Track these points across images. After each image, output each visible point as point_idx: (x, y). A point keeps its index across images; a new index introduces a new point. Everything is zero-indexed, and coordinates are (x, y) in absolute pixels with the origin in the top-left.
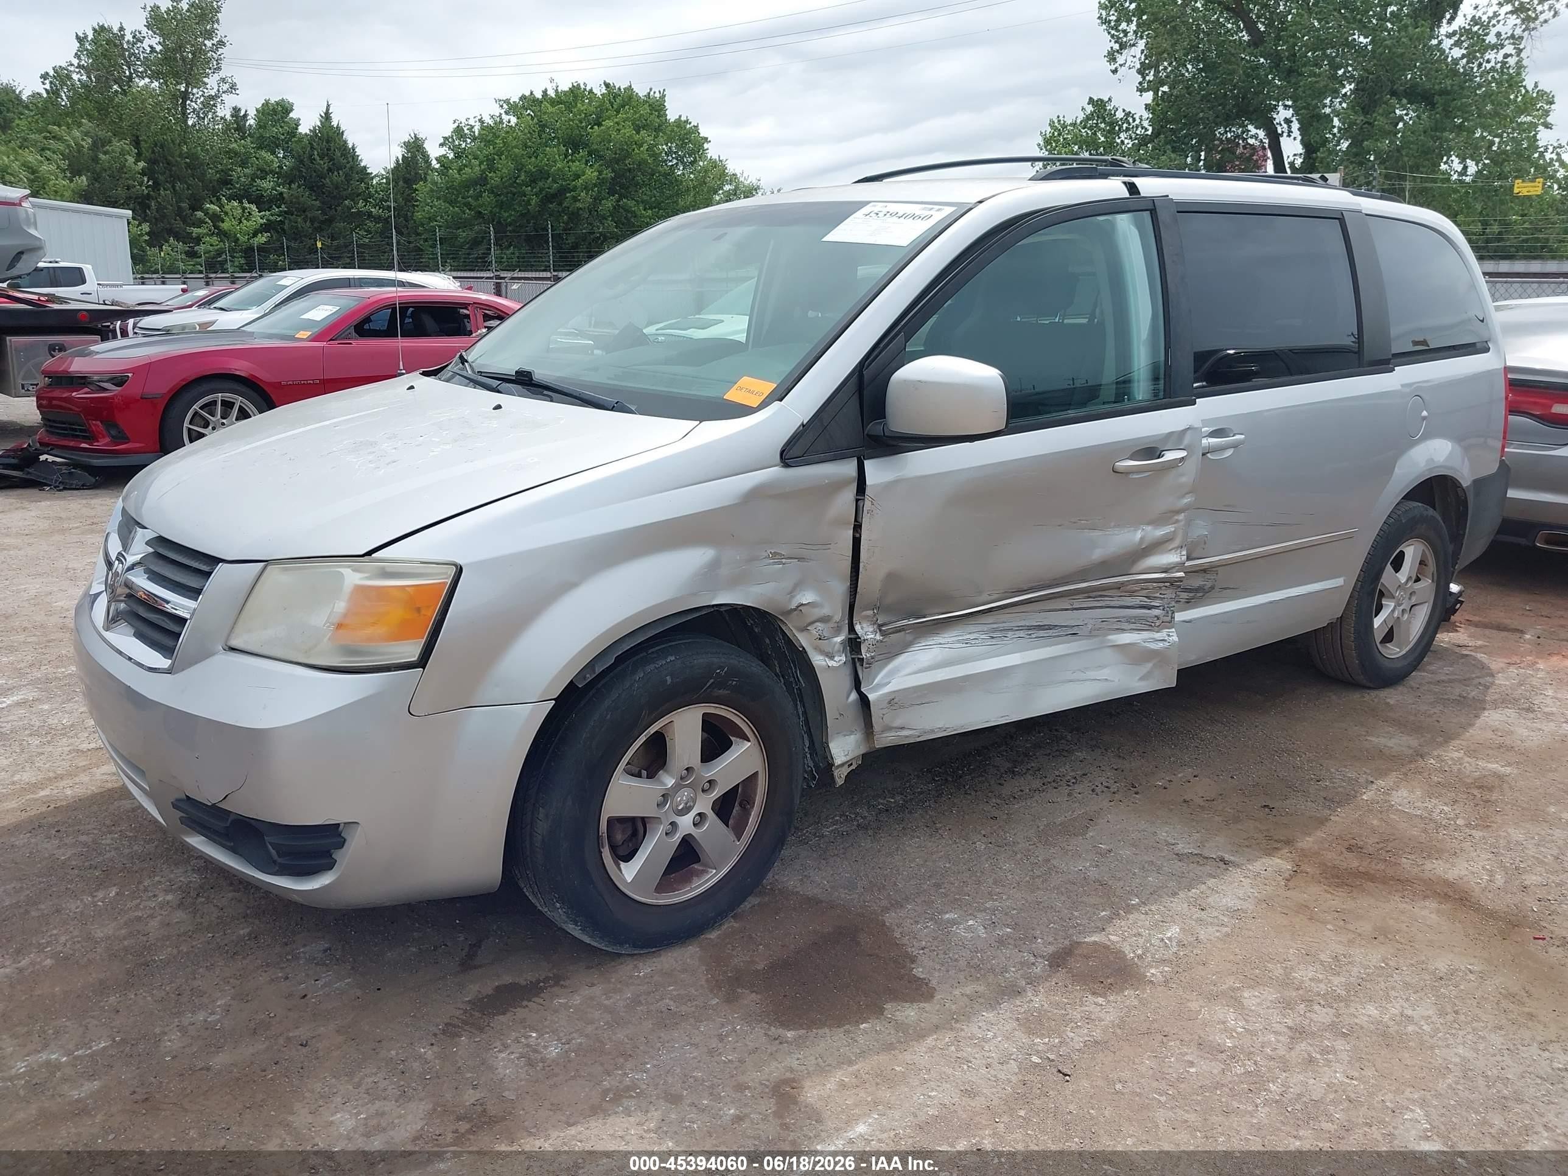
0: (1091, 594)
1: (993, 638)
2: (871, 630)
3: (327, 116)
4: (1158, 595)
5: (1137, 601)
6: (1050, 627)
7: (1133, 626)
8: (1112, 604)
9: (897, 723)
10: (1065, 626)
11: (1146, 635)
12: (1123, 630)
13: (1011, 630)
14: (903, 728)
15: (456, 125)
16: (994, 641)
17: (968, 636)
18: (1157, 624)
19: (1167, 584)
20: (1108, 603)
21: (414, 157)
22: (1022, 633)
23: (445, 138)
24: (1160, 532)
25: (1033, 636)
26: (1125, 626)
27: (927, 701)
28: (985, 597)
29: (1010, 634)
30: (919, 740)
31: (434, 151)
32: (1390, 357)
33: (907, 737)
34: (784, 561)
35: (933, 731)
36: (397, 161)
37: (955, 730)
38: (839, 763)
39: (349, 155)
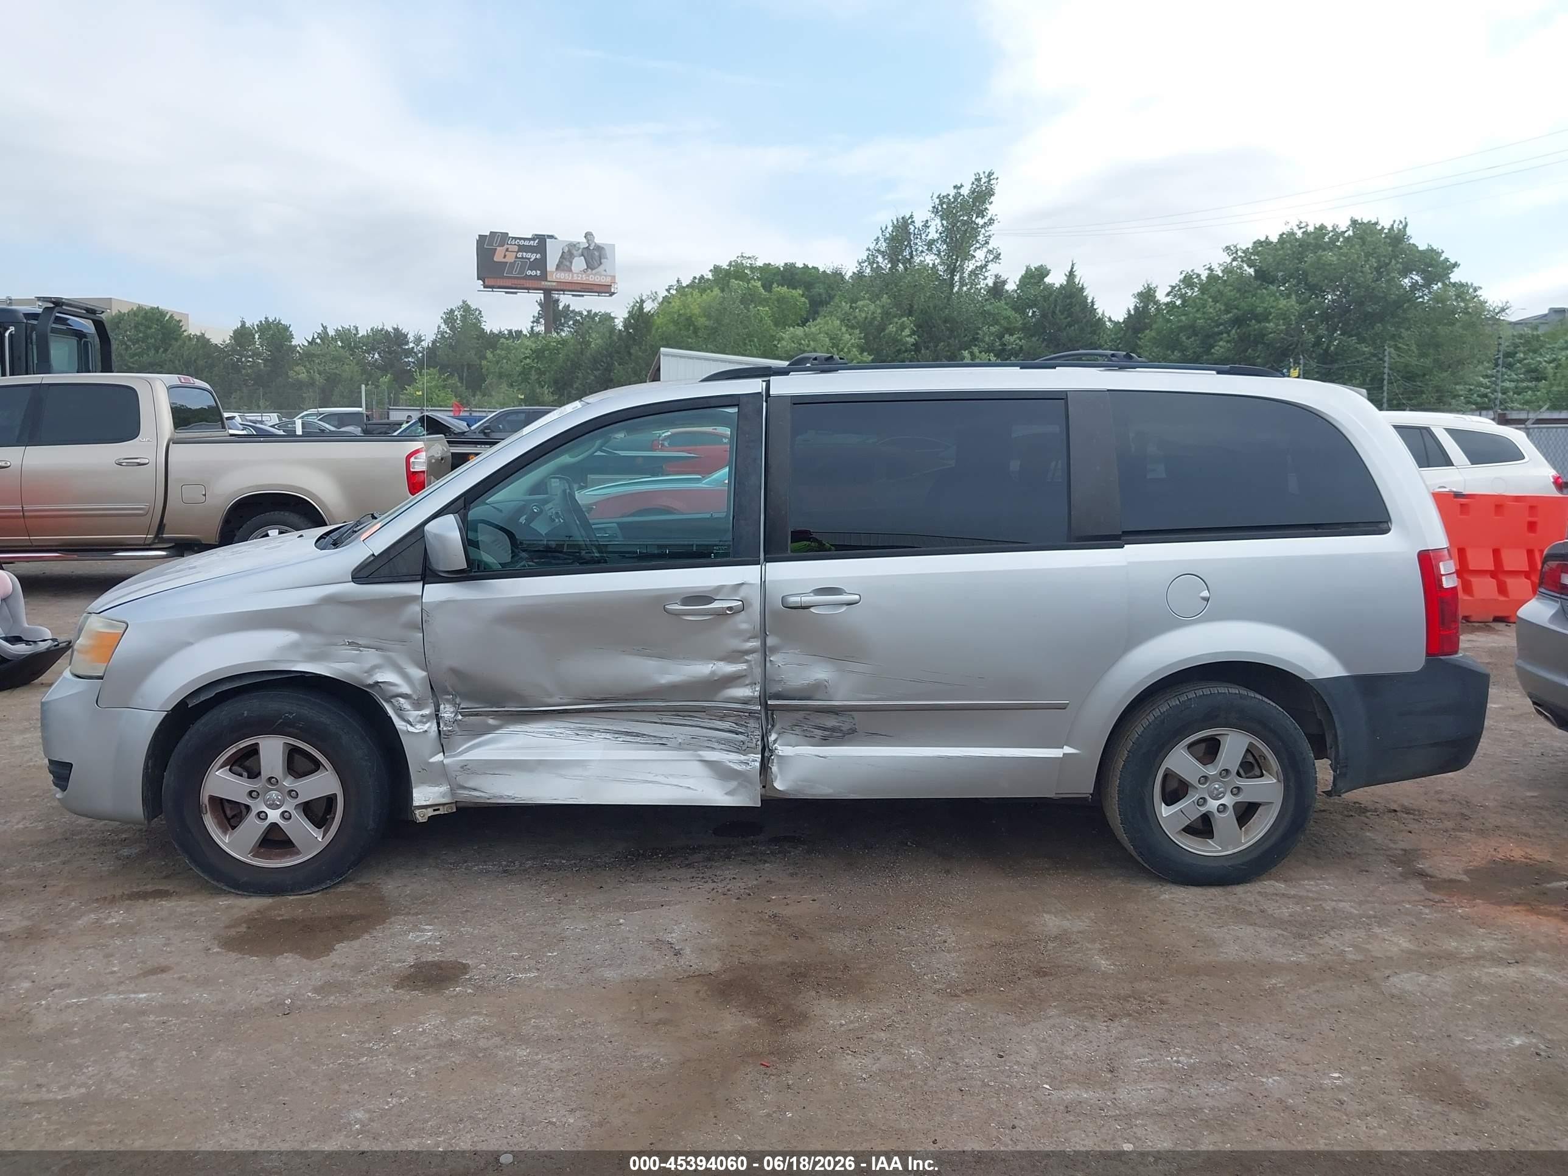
0: (680, 713)
1: (578, 735)
2: (452, 710)
3: (1071, 275)
4: (743, 723)
5: (726, 725)
6: (638, 735)
7: (723, 746)
8: (702, 724)
9: (470, 784)
10: (655, 737)
11: (734, 756)
12: (713, 749)
13: (598, 731)
14: (475, 790)
15: (1183, 275)
16: (578, 738)
17: (554, 730)
18: (743, 748)
19: (746, 714)
20: (699, 723)
21: (1146, 307)
22: (608, 736)
23: (1173, 287)
24: (730, 668)
25: (619, 739)
26: (716, 745)
27: (500, 772)
28: (556, 700)
29: (596, 734)
30: (489, 801)
31: (1162, 297)
32: (1120, 533)
33: (478, 797)
34: (361, 649)
35: (501, 797)
36: (1129, 311)
37: (524, 800)
38: (417, 804)
39: (1088, 309)
